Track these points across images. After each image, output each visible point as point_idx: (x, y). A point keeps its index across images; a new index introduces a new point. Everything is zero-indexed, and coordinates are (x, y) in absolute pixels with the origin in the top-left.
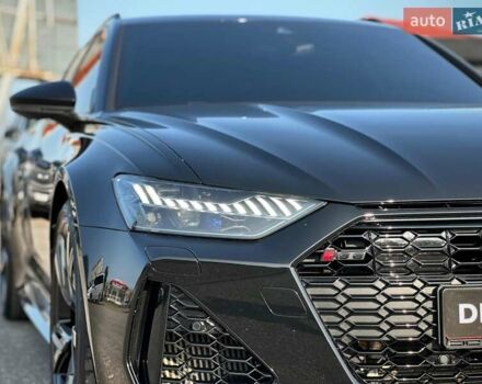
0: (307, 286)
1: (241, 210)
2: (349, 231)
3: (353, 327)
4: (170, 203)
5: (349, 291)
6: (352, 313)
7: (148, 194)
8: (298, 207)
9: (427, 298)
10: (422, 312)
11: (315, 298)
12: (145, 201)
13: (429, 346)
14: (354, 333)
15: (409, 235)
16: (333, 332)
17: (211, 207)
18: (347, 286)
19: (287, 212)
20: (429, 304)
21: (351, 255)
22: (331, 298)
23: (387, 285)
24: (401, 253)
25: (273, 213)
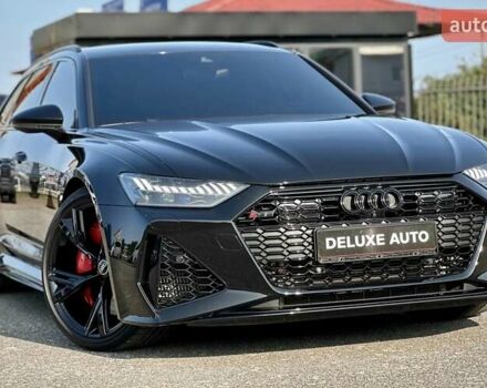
0: (242, 232)
1: (201, 191)
2: (264, 200)
3: (269, 254)
4: (158, 189)
5: (266, 234)
6: (268, 246)
7: (143, 183)
8: (234, 188)
9: (309, 236)
10: (306, 244)
11: (247, 239)
12: (142, 188)
13: (311, 263)
14: (269, 258)
15: (298, 202)
16: (257, 258)
17: (183, 190)
18: (265, 231)
19: (228, 191)
20: (310, 240)
21: (266, 214)
22: (256, 239)
23: (287, 230)
24: (294, 212)
25: (220, 192)
